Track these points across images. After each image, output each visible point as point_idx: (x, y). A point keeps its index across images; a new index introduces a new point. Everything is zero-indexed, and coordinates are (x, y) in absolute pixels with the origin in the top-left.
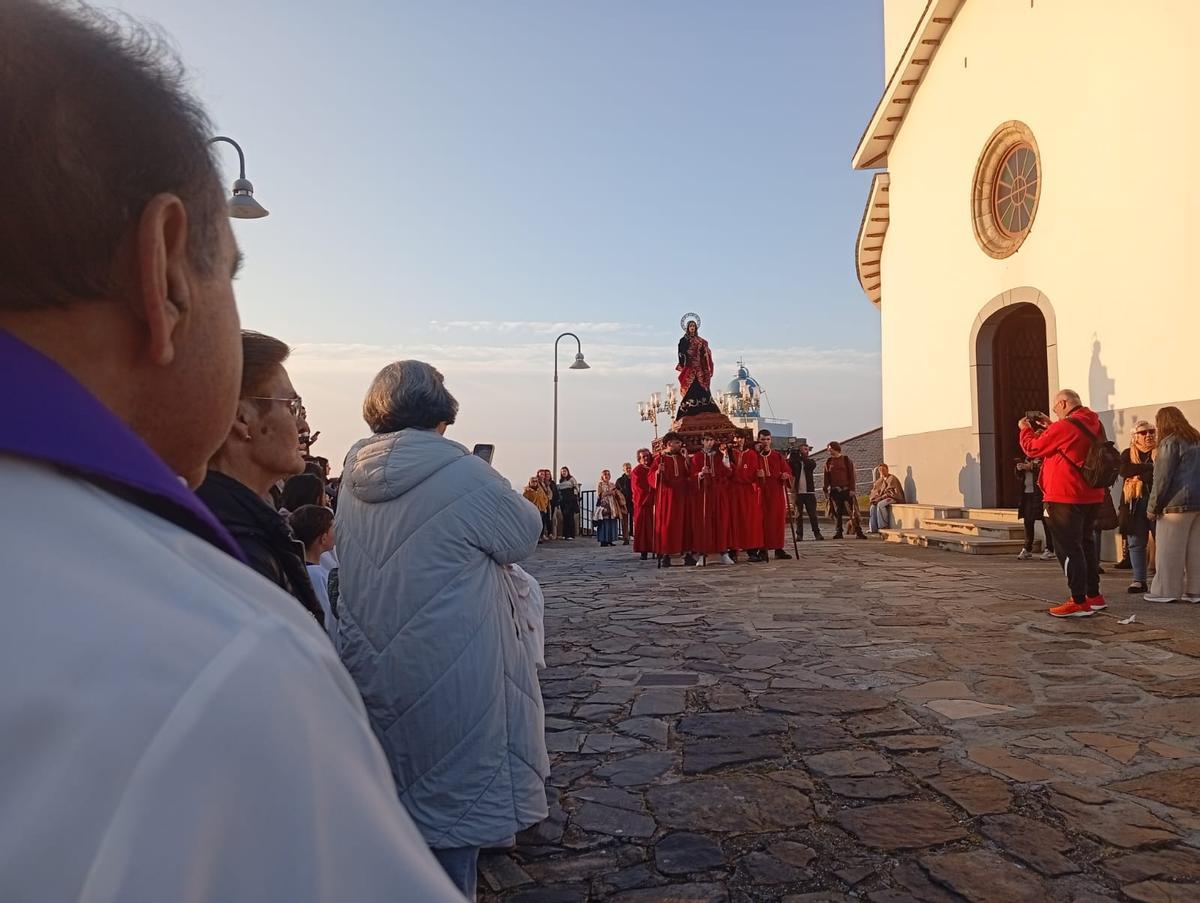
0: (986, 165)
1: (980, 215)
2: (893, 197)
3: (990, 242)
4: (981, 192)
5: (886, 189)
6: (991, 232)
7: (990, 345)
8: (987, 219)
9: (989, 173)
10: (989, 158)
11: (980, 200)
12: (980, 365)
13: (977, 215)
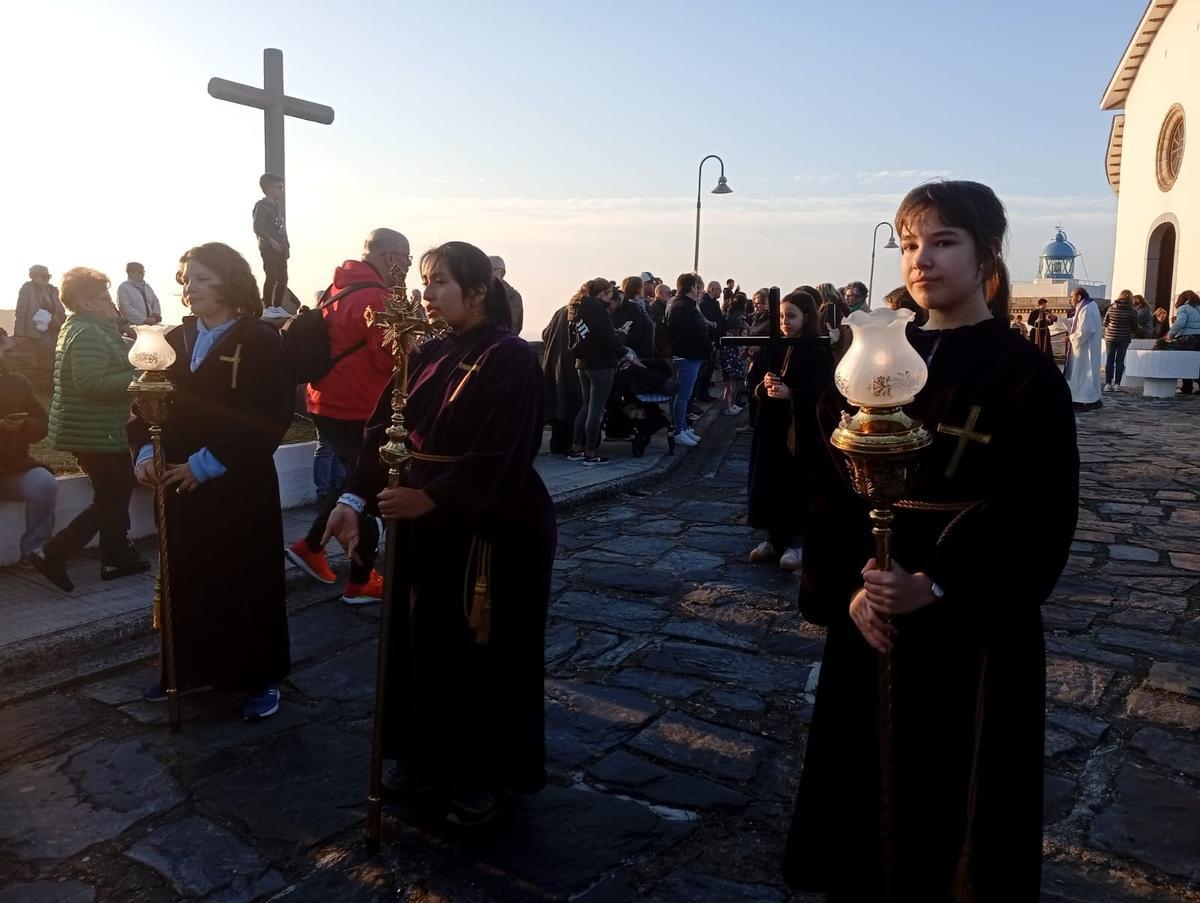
0: (1167, 127)
1: (1161, 160)
2: (1126, 131)
3: (1163, 179)
4: (1162, 144)
5: (1122, 126)
6: (1165, 172)
7: (1158, 247)
8: (1164, 163)
9: (1168, 132)
10: (1168, 123)
11: (1162, 150)
12: (1150, 259)
13: (1159, 160)
